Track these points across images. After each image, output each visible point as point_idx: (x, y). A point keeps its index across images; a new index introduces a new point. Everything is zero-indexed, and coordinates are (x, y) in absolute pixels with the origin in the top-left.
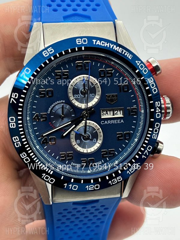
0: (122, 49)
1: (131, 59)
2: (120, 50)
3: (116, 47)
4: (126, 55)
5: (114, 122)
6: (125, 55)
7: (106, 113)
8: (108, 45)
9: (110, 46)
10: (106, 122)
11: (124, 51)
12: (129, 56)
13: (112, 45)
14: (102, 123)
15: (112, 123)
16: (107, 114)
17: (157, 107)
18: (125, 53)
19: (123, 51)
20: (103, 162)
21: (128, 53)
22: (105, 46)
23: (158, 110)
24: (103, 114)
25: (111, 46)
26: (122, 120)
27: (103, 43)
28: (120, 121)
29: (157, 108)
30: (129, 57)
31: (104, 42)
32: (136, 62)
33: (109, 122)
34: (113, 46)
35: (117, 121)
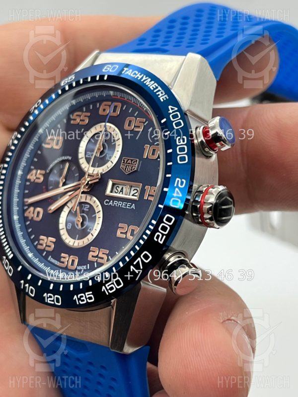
0: (157, 85)
1: (162, 100)
2: (153, 86)
3: (150, 81)
4: (159, 95)
5: (122, 205)
6: (157, 94)
7: (121, 191)
8: (140, 77)
9: (142, 78)
10: (111, 203)
11: (159, 88)
12: (162, 96)
13: (146, 77)
14: (107, 202)
15: (119, 205)
16: (121, 193)
17: (177, 186)
18: (159, 91)
19: (157, 88)
20: (88, 268)
21: (163, 92)
22: (136, 77)
23: (178, 193)
24: (117, 191)
25: (144, 78)
26: (134, 205)
27: (135, 74)
28: (131, 205)
29: (177, 189)
30: (161, 99)
31: (137, 73)
32: (170, 107)
33: (116, 203)
34: (147, 79)
35: (127, 205)
